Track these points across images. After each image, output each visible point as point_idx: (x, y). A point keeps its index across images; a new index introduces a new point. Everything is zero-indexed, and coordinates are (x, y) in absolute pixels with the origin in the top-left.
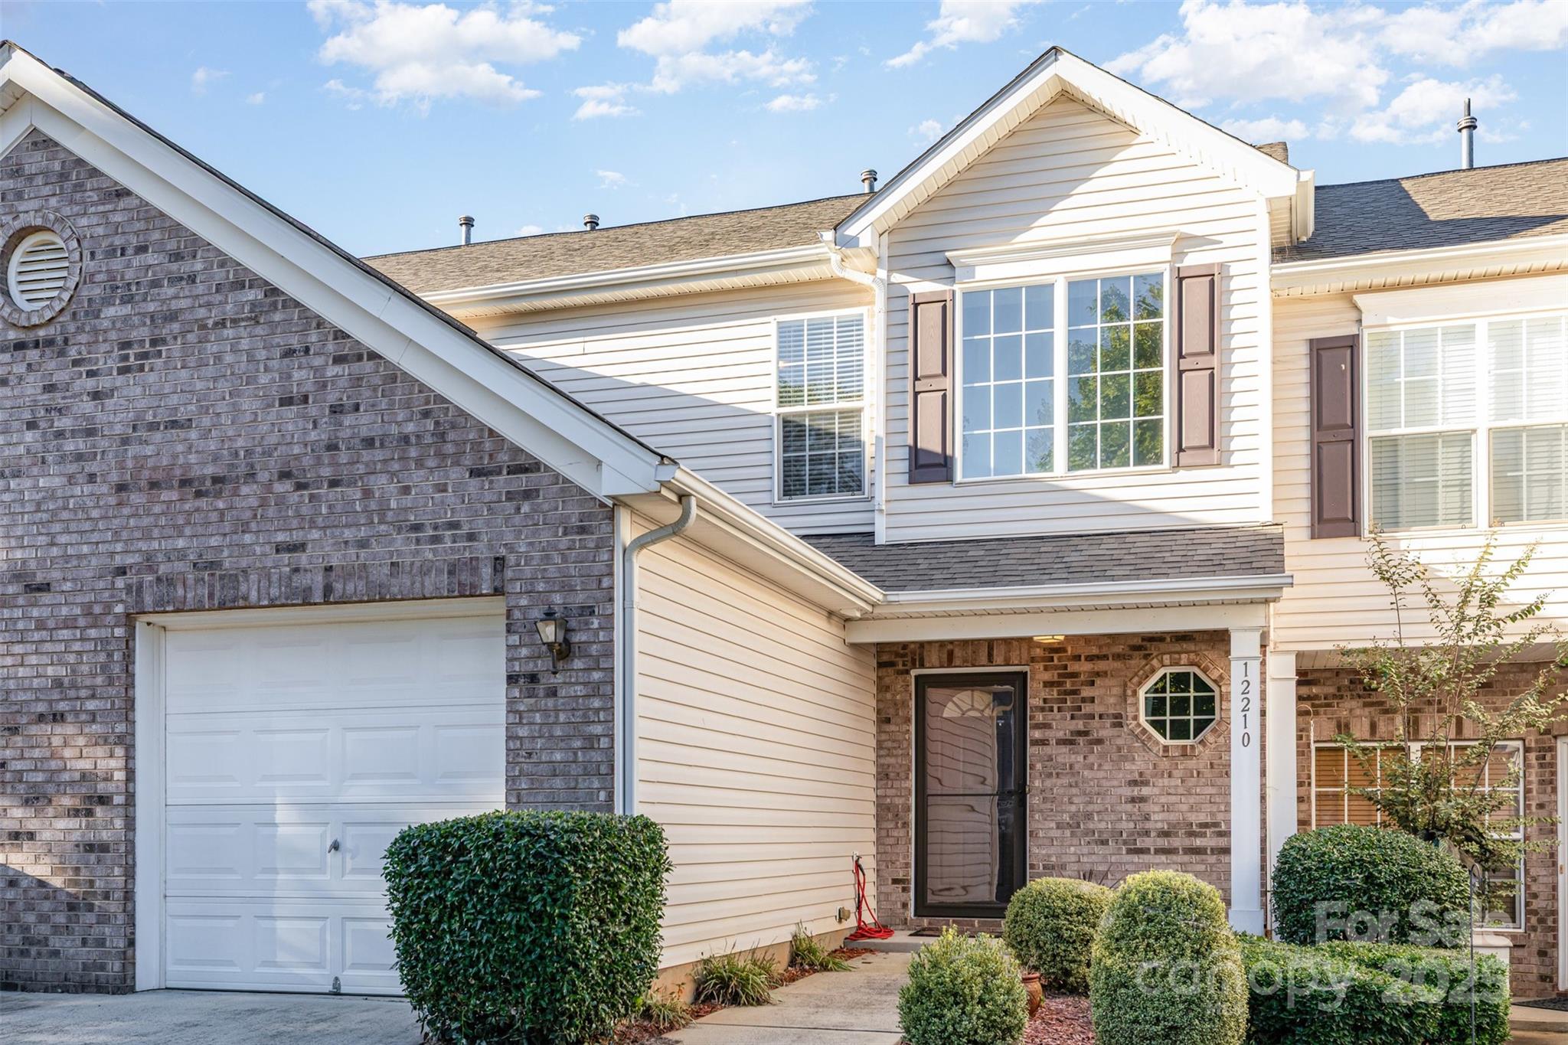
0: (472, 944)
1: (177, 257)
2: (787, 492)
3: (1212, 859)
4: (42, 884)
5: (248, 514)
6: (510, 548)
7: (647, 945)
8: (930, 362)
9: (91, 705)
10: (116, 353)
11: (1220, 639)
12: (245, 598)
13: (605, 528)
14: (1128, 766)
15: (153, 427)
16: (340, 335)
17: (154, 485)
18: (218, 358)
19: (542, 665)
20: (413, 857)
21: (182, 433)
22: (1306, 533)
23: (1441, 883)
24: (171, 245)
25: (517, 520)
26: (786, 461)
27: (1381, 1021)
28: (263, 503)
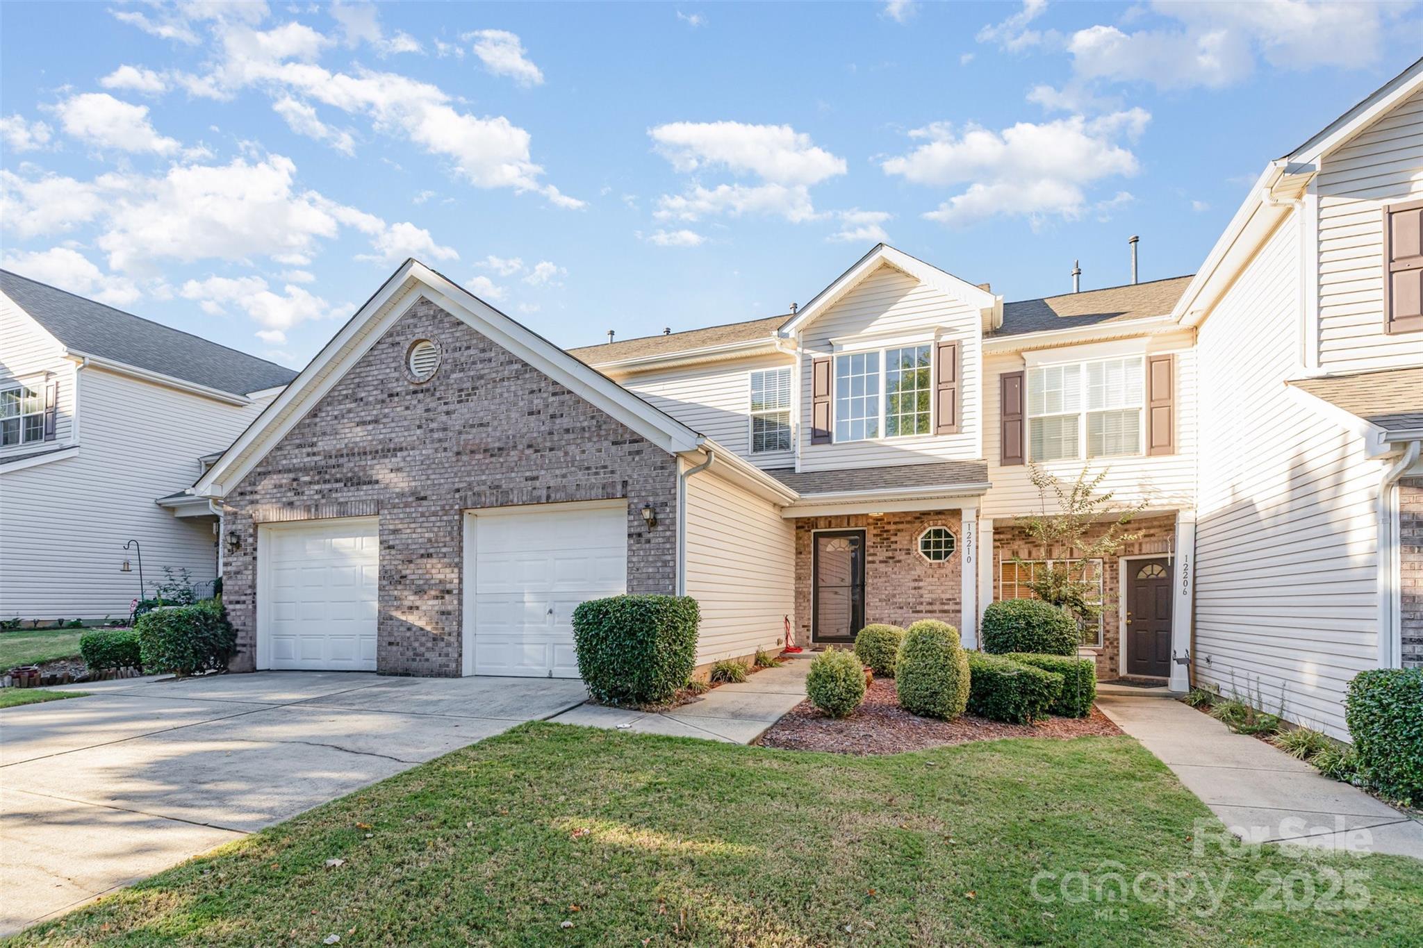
0: (611, 655)
1: (483, 351)
2: (755, 450)
3: (952, 615)
4: (422, 629)
5: (514, 464)
6: (630, 477)
7: (690, 655)
8: (821, 389)
9: (444, 550)
10: (457, 394)
11: (957, 513)
12: (512, 501)
13: (673, 466)
14: (913, 572)
15: (472, 426)
16: (555, 383)
17: (472, 452)
18: (501, 395)
19: (644, 529)
20: (585, 616)
21: (485, 429)
22: (999, 463)
23: (1063, 625)
24: (481, 346)
25: (633, 464)
26: (755, 436)
27: (1034, 690)
28: (520, 459)
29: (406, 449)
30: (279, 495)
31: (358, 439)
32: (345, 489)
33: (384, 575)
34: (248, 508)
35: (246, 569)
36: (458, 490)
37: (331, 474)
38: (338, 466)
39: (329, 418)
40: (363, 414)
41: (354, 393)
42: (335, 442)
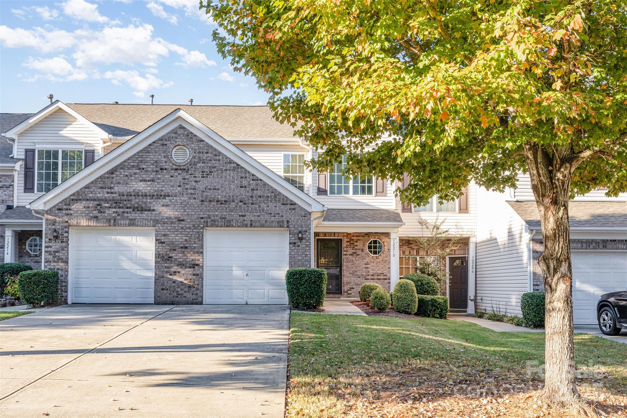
1: (216, 155)
3: (382, 281)
4: (182, 282)
5: (233, 208)
6: (290, 219)
9: (194, 245)
10: (201, 173)
12: (232, 225)
13: (309, 216)
14: (365, 260)
15: (210, 189)
16: (253, 175)
17: (210, 201)
18: (226, 177)
19: (296, 241)
21: (217, 191)
22: (402, 211)
24: (214, 153)
25: (291, 214)
28: (236, 207)
29: (172, 196)
30: (87, 212)
31: (141, 188)
32: (133, 212)
33: (158, 256)
34: (64, 218)
35: (63, 250)
36: (202, 218)
37: (123, 204)
38: (128, 200)
39: (122, 176)
40: (144, 176)
41: (138, 165)
42: (126, 188)
